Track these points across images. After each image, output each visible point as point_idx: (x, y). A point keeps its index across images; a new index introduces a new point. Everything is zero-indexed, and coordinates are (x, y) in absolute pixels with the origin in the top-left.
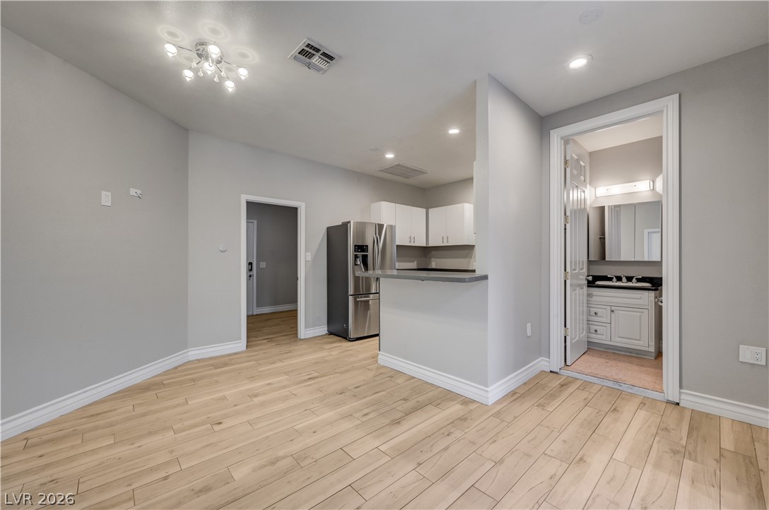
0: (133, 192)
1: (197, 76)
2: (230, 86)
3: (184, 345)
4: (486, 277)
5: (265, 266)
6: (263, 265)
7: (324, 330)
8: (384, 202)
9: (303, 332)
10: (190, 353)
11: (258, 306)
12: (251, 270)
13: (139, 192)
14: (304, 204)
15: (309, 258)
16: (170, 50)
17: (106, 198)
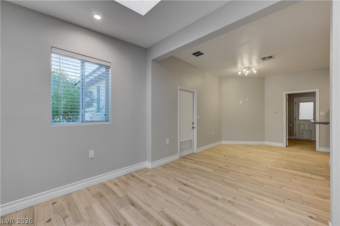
0: (247, 99)
3: (263, 140)
9: (318, 148)
13: (249, 99)
15: (322, 114)
16: (239, 73)
17: (241, 102)
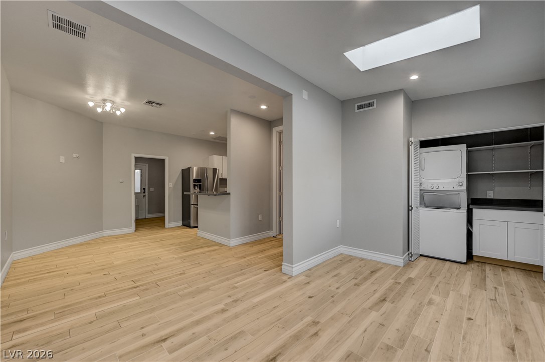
0: (74, 155)
1: (103, 111)
2: (118, 113)
3: (100, 228)
4: (229, 194)
5: (153, 190)
6: (152, 189)
7: (180, 223)
8: (214, 156)
9: (168, 224)
10: (104, 233)
11: (148, 213)
12: (144, 193)
13: (77, 155)
14: (168, 157)
15: (171, 186)
16: (91, 104)
17: (62, 159)
